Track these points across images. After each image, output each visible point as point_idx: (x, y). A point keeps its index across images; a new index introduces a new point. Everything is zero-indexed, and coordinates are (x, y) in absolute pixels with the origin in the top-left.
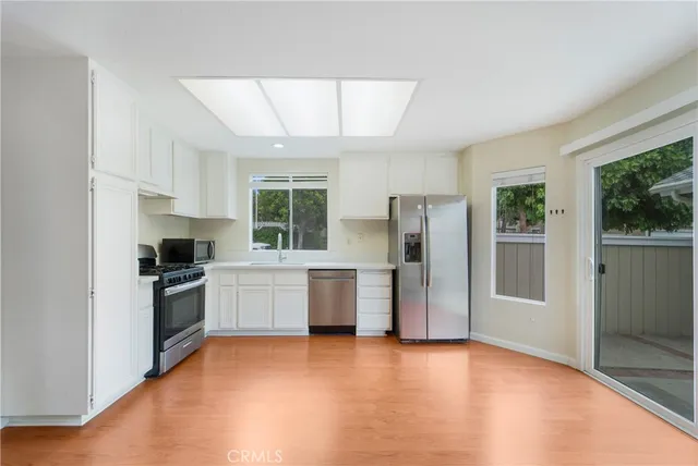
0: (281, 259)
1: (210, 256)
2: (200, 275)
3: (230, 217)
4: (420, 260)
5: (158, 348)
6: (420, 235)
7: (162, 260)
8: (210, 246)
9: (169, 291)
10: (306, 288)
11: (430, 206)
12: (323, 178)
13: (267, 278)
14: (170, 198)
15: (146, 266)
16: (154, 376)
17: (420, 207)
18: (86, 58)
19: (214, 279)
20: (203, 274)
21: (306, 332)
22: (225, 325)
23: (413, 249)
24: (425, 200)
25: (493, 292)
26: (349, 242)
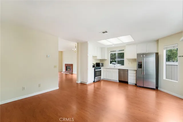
0: (114, 67)
1: (103, 66)
2: (100, 69)
3: (106, 59)
4: (142, 68)
5: (95, 78)
6: (142, 62)
7: (96, 66)
8: (103, 64)
9: (96, 70)
10: (118, 73)
11: (144, 56)
12: (123, 50)
13: (111, 70)
14: (97, 56)
15: (94, 66)
16: (94, 82)
17: (142, 56)
19: (102, 69)
20: (101, 68)
21: (118, 81)
23: (140, 66)
24: (143, 54)
25: (164, 78)
26: (129, 64)
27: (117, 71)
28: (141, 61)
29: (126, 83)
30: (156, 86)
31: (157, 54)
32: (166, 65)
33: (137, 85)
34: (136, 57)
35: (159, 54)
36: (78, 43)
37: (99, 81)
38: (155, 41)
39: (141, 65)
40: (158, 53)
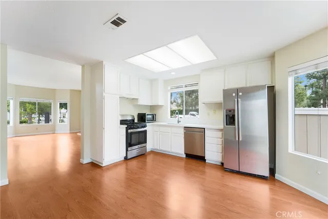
0: (178, 122)
1: (154, 119)
2: (145, 126)
3: (160, 104)
4: (234, 125)
5: (127, 150)
6: (234, 110)
7: (138, 121)
8: (154, 116)
9: (130, 131)
10: (183, 136)
11: (240, 94)
12: (197, 84)
14: (137, 99)
16: (126, 158)
17: (234, 94)
18: (102, 62)
19: (149, 128)
21: (184, 156)
22: (156, 147)
23: (231, 119)
24: (237, 91)
25: (291, 149)
26: (208, 114)
27: (182, 131)
28: (233, 108)
29: (202, 159)
30: (270, 166)
31: (271, 89)
32: (295, 115)
33: (225, 167)
34: (220, 99)
35: (277, 88)
36: (83, 66)
37: (142, 156)
38: (265, 58)
39: (234, 116)
40: (274, 86)
